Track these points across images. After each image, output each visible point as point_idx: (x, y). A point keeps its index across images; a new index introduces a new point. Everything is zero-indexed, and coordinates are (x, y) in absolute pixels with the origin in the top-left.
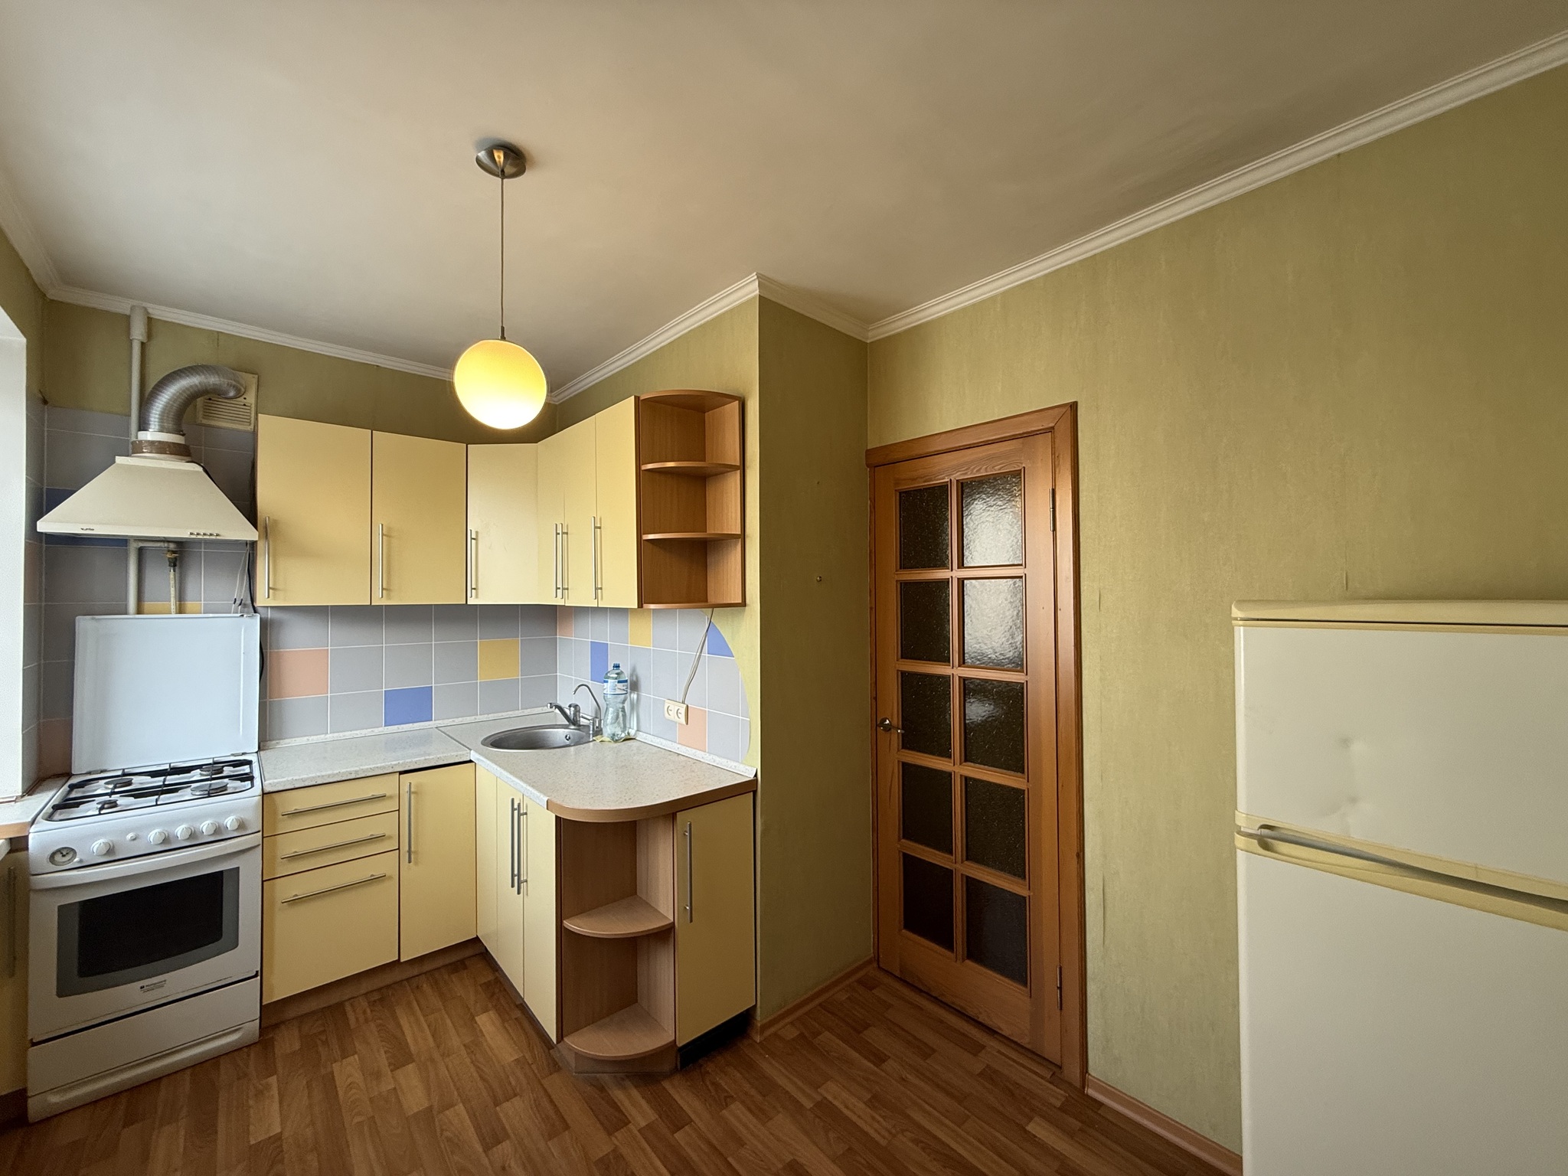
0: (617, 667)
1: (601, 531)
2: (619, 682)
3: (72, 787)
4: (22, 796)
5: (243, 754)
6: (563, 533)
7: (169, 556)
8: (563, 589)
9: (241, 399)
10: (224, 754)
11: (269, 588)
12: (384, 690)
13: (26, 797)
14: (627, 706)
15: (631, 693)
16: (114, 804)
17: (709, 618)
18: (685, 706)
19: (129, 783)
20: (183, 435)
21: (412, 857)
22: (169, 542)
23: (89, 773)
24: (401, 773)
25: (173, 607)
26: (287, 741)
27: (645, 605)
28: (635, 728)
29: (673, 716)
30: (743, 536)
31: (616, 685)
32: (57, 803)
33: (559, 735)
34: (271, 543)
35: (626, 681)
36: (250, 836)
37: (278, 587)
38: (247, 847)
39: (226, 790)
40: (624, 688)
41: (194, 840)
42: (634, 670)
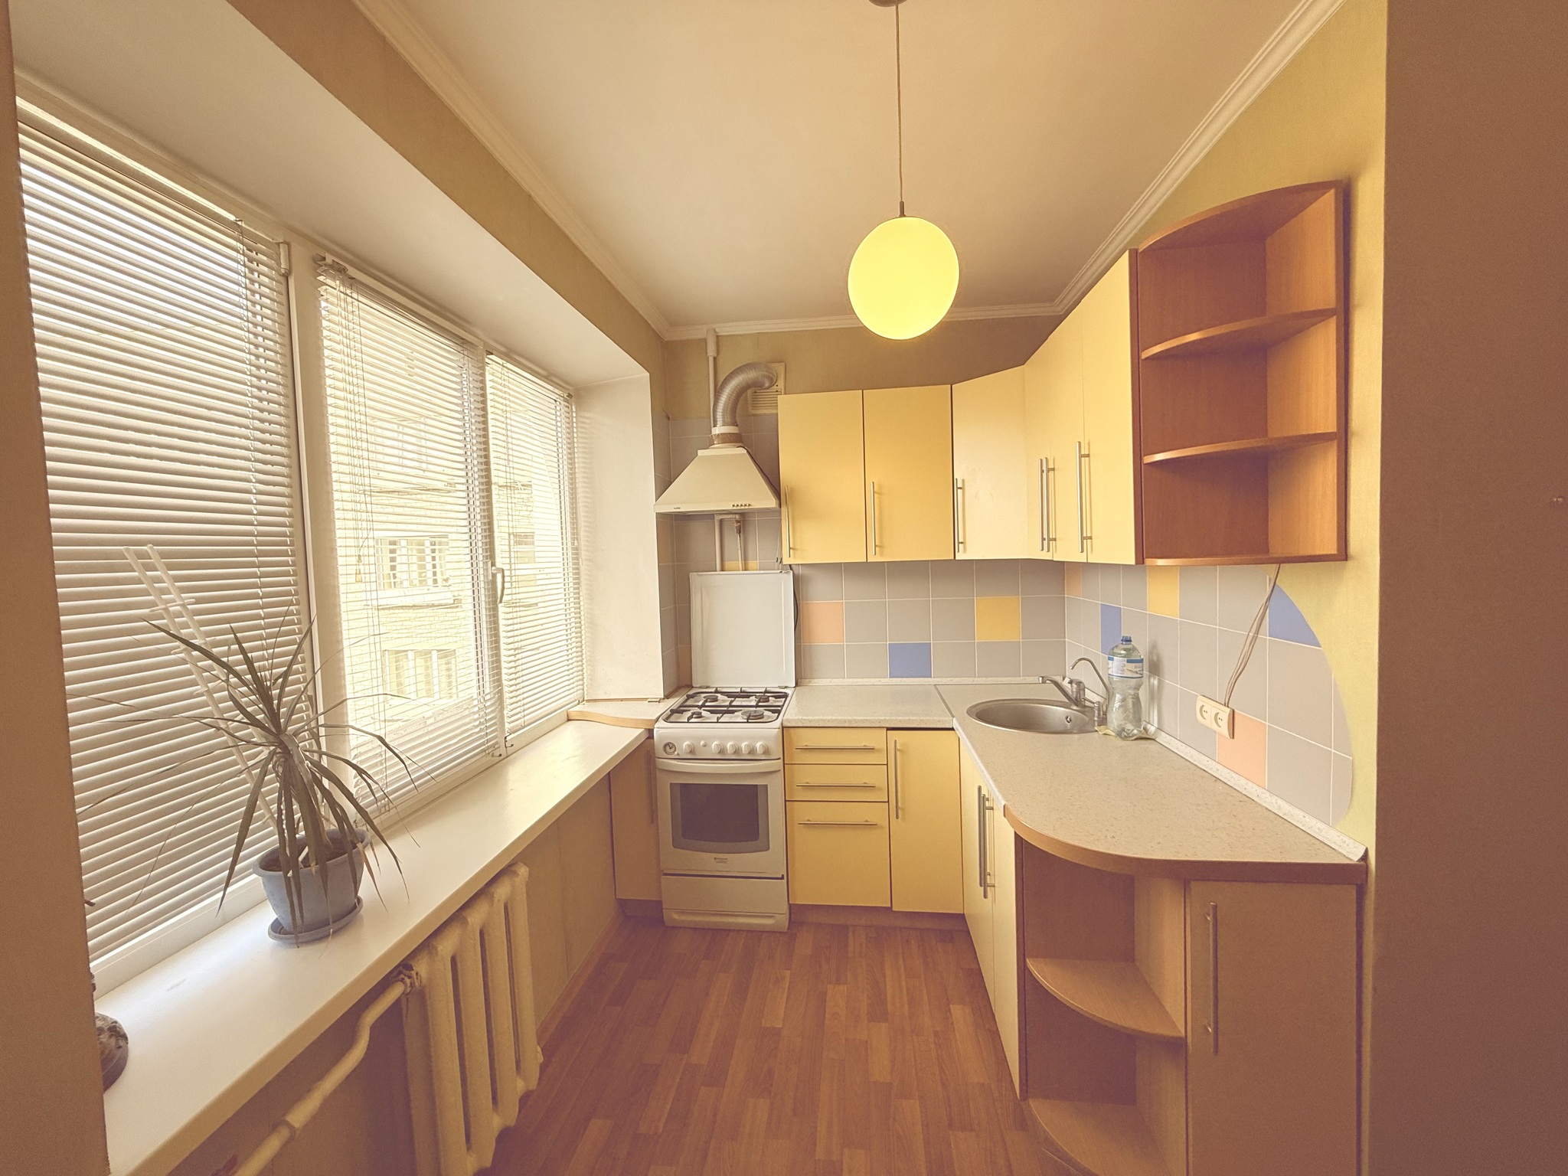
0: (1126, 641)
1: (1089, 460)
2: (1128, 661)
3: (689, 697)
4: (664, 699)
5: (786, 687)
6: (1049, 470)
7: (735, 525)
8: (1050, 540)
9: (775, 387)
10: (773, 686)
11: (790, 548)
12: (888, 642)
13: (666, 700)
14: (1143, 695)
15: (1150, 676)
16: (699, 716)
17: (1273, 577)
18: (1228, 710)
19: (716, 700)
20: (737, 426)
21: (900, 812)
22: (735, 514)
23: (700, 687)
24: (888, 729)
25: (741, 568)
26: (816, 680)
27: (1149, 562)
28: (1156, 725)
29: (1209, 722)
30: (1342, 437)
31: (1124, 666)
32: (675, 708)
33: (1059, 713)
34: (790, 509)
35: (1141, 661)
36: (773, 761)
37: (796, 547)
38: (772, 770)
39: (763, 717)
40: (1137, 670)
41: (737, 756)
42: (1154, 647)
